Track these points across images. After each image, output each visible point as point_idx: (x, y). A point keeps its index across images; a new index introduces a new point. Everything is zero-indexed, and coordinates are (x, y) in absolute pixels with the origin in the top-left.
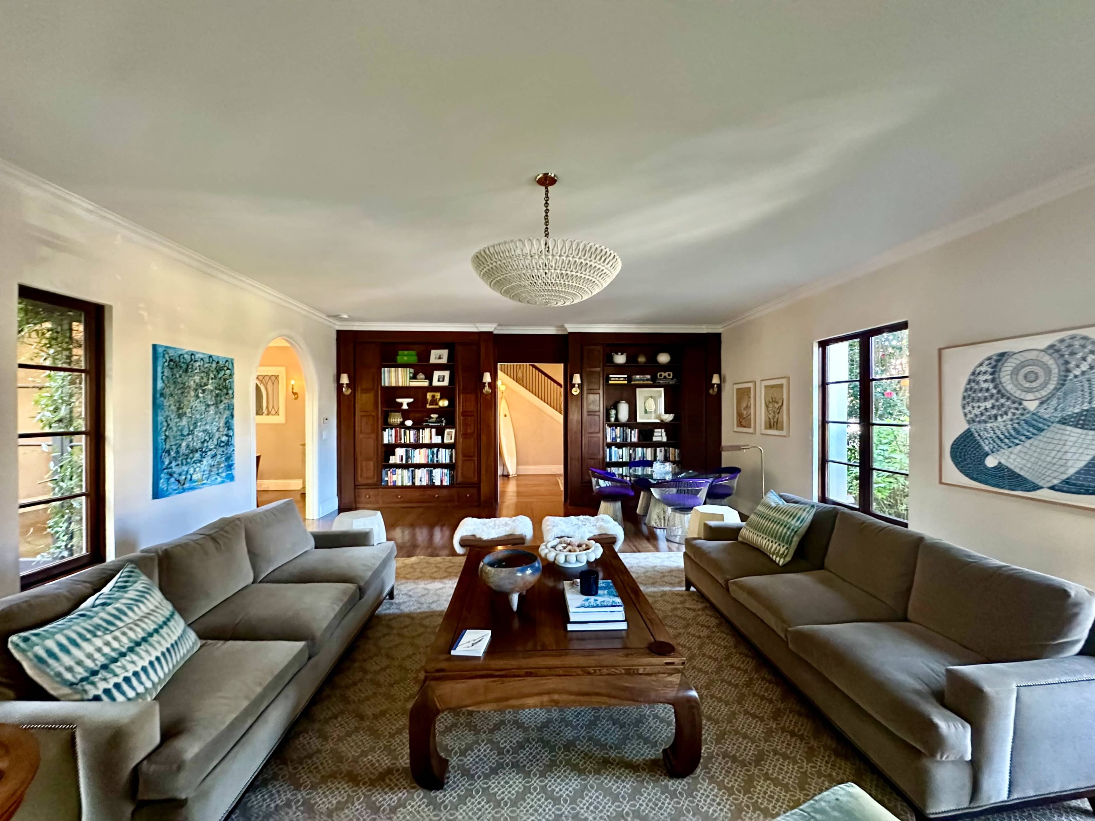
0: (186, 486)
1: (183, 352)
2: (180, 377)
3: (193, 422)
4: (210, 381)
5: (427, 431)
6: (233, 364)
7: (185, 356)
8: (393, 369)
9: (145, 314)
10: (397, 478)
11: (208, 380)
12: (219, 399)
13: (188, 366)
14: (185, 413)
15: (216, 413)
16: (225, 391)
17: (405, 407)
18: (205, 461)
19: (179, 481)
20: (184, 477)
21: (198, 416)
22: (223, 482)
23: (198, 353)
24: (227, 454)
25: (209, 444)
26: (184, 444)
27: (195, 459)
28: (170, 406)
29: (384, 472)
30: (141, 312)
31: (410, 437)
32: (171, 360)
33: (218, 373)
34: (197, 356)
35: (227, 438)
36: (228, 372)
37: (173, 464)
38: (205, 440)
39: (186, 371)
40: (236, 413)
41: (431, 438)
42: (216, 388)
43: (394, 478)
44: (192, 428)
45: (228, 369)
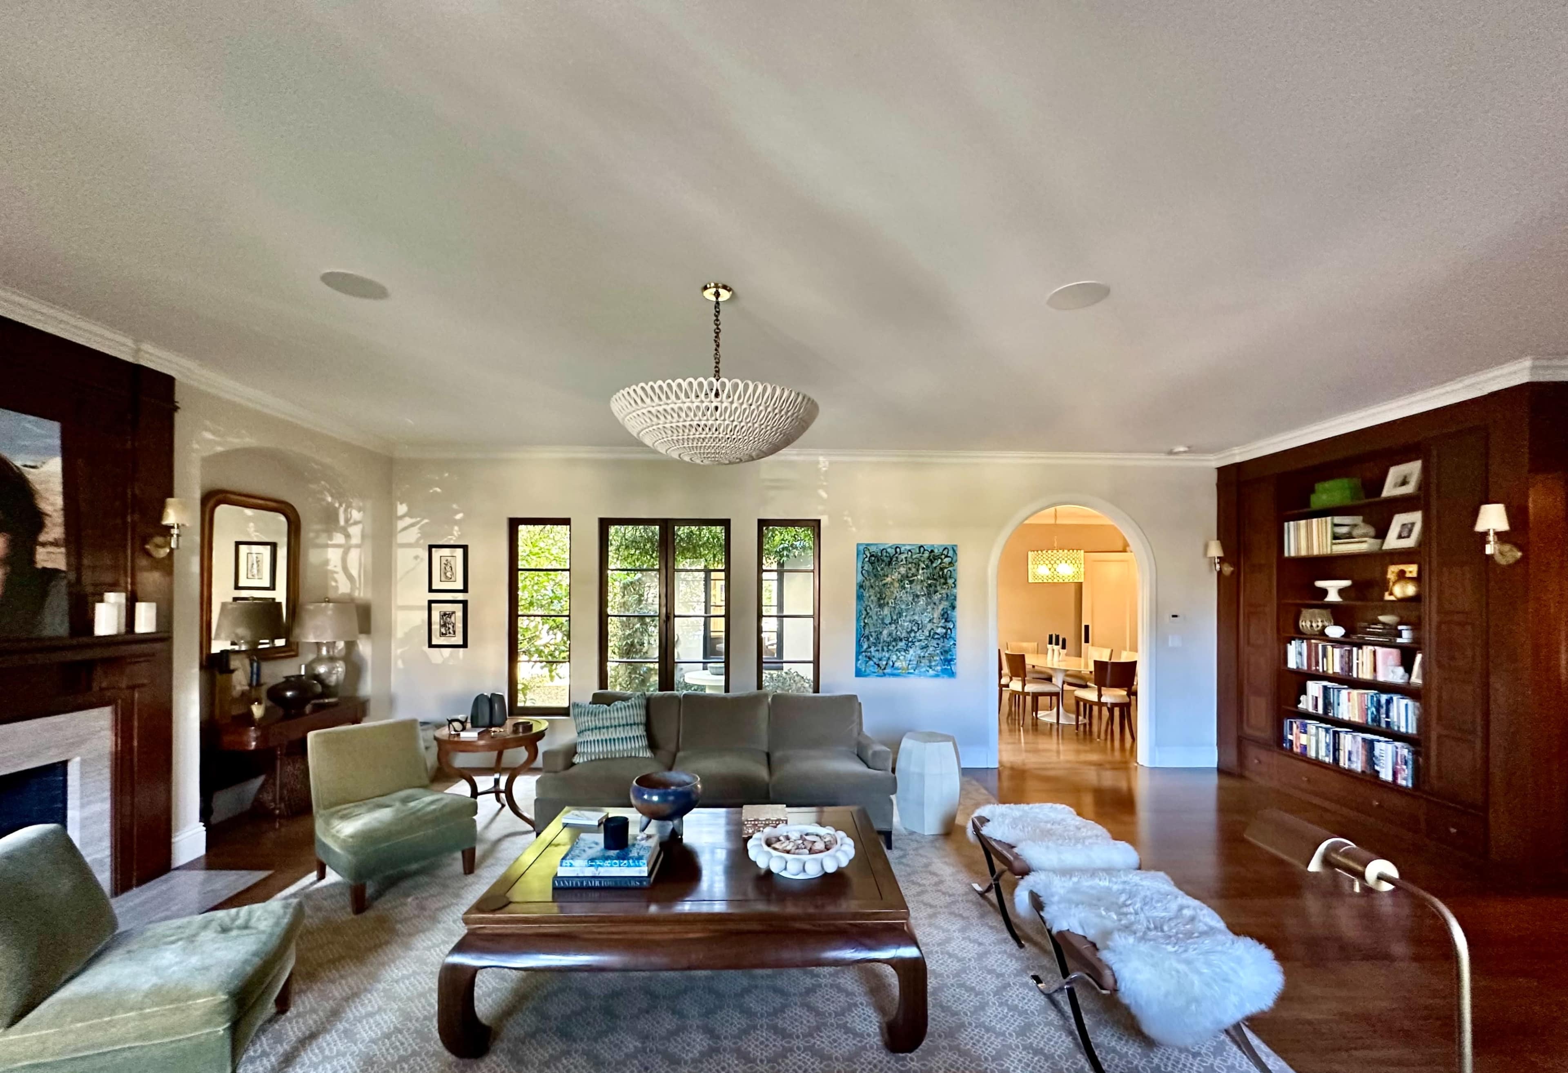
0: (888, 671)
1: (886, 546)
2: (882, 569)
3: (896, 612)
4: (921, 571)
5: (1368, 650)
6: (954, 551)
7: (889, 550)
8: (1303, 523)
9: (849, 519)
10: (1309, 740)
11: (918, 570)
12: (932, 589)
13: (891, 559)
14: (888, 603)
15: (927, 604)
16: (942, 581)
17: (1333, 597)
18: (911, 651)
19: (878, 665)
20: (884, 663)
21: (903, 607)
22: (937, 676)
23: (904, 545)
24: (943, 647)
25: (918, 634)
26: (885, 632)
27: (899, 647)
28: (870, 597)
29: (1287, 722)
30: (845, 518)
31: (1334, 662)
32: (872, 556)
33: (932, 563)
34: (902, 549)
35: (944, 631)
36: (947, 560)
37: (873, 649)
38: (912, 630)
39: (890, 563)
40: (959, 604)
41: (1375, 670)
42: (928, 578)
43: (1304, 739)
44: (895, 617)
45: (947, 556)
